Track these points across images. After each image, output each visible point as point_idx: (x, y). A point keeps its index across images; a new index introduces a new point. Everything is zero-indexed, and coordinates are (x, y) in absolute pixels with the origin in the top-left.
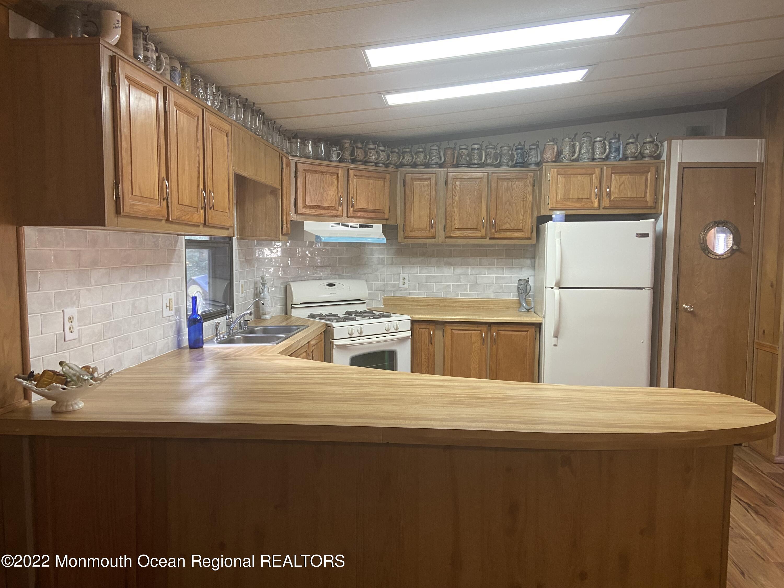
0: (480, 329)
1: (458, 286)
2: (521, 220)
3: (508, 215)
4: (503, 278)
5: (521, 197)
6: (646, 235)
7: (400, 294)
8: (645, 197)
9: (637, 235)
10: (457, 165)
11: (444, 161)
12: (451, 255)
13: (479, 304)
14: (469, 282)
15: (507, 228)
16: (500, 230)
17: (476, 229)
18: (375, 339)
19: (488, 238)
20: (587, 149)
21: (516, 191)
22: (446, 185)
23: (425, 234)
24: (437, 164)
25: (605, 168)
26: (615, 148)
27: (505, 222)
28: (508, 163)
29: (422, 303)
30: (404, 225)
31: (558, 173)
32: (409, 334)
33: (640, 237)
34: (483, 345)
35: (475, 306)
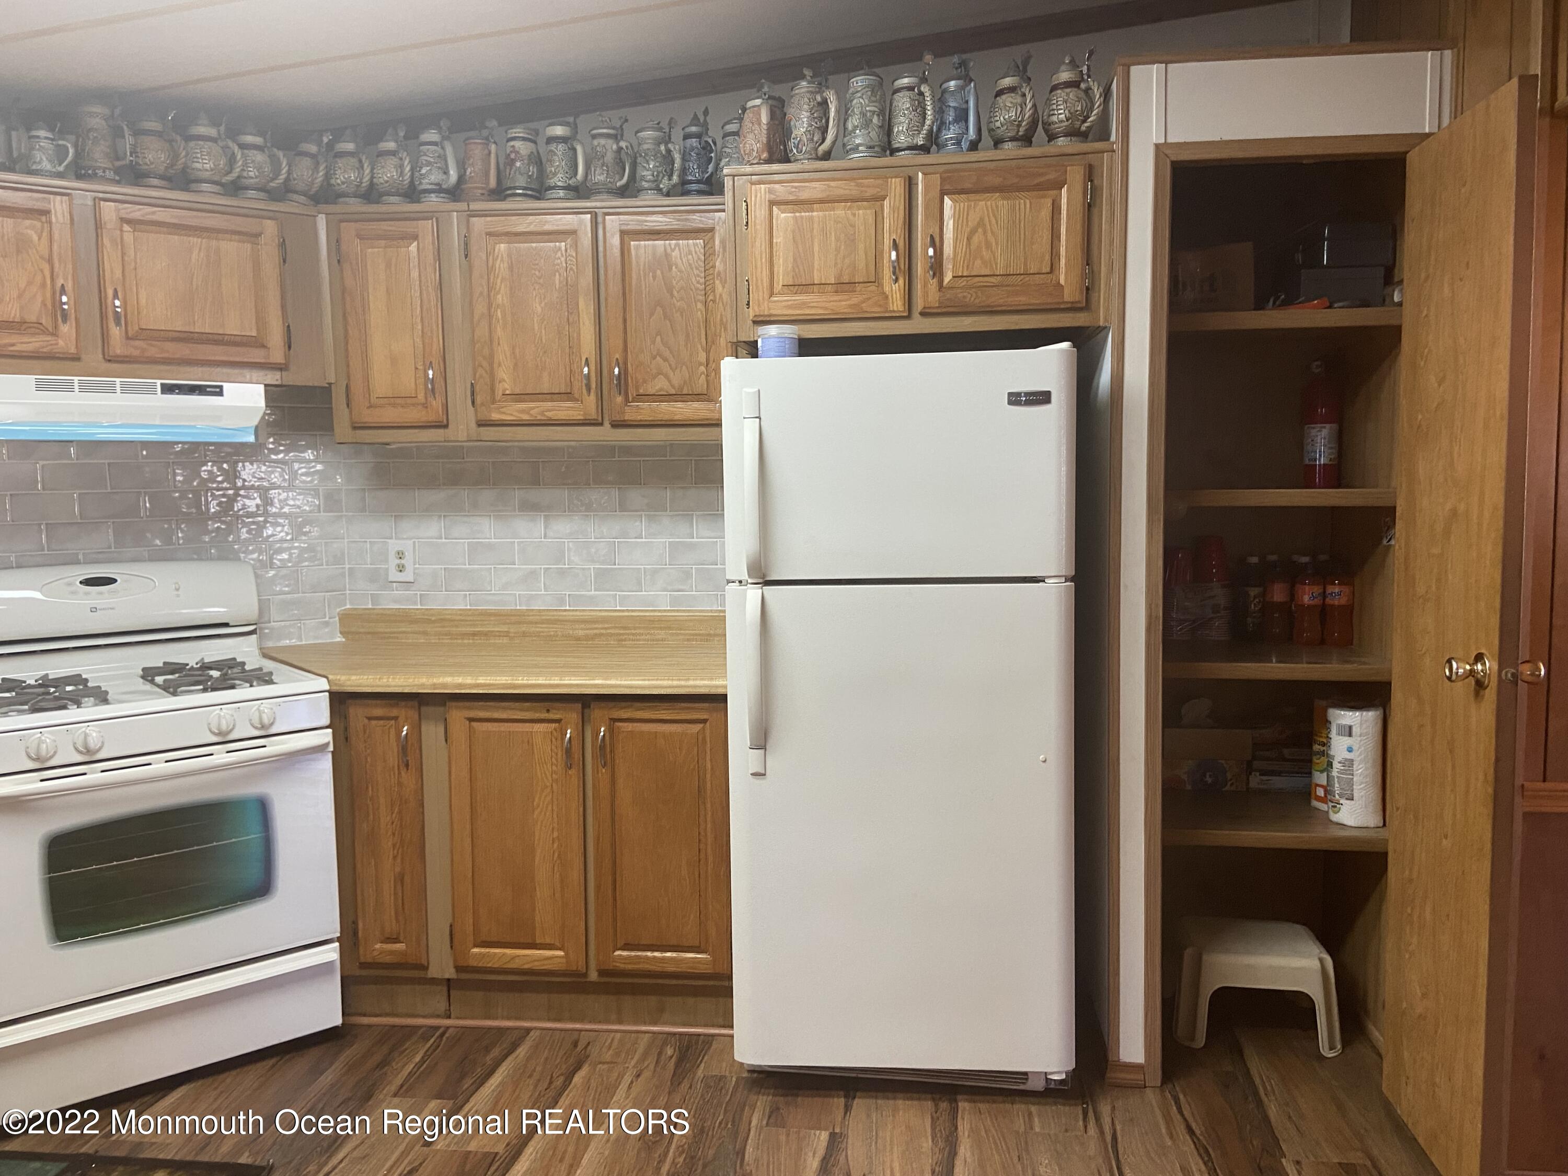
0: (557, 717)
1: (562, 573)
2: (701, 364)
3: (662, 348)
4: (692, 546)
5: (697, 289)
6: (1043, 398)
7: (391, 601)
8: (1051, 271)
9: (1015, 399)
10: (500, 193)
11: (461, 179)
12: (535, 481)
13: (625, 628)
14: (593, 561)
15: (661, 390)
16: (640, 397)
17: (568, 395)
18: (159, 766)
19: (607, 424)
20: (863, 114)
21: (681, 271)
22: (466, 256)
23: (414, 415)
24: (439, 190)
25: (920, 174)
26: (954, 107)
27: (654, 371)
28: (656, 181)
29: (457, 626)
30: (347, 386)
31: (773, 197)
32: (326, 736)
33: (1029, 403)
34: (570, 768)
35: (612, 635)
